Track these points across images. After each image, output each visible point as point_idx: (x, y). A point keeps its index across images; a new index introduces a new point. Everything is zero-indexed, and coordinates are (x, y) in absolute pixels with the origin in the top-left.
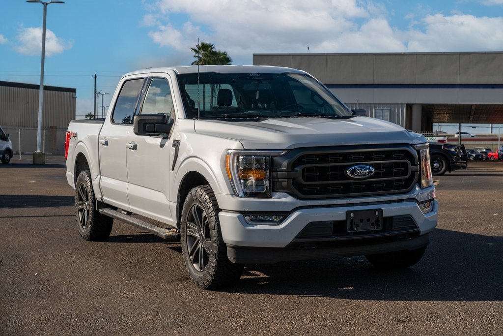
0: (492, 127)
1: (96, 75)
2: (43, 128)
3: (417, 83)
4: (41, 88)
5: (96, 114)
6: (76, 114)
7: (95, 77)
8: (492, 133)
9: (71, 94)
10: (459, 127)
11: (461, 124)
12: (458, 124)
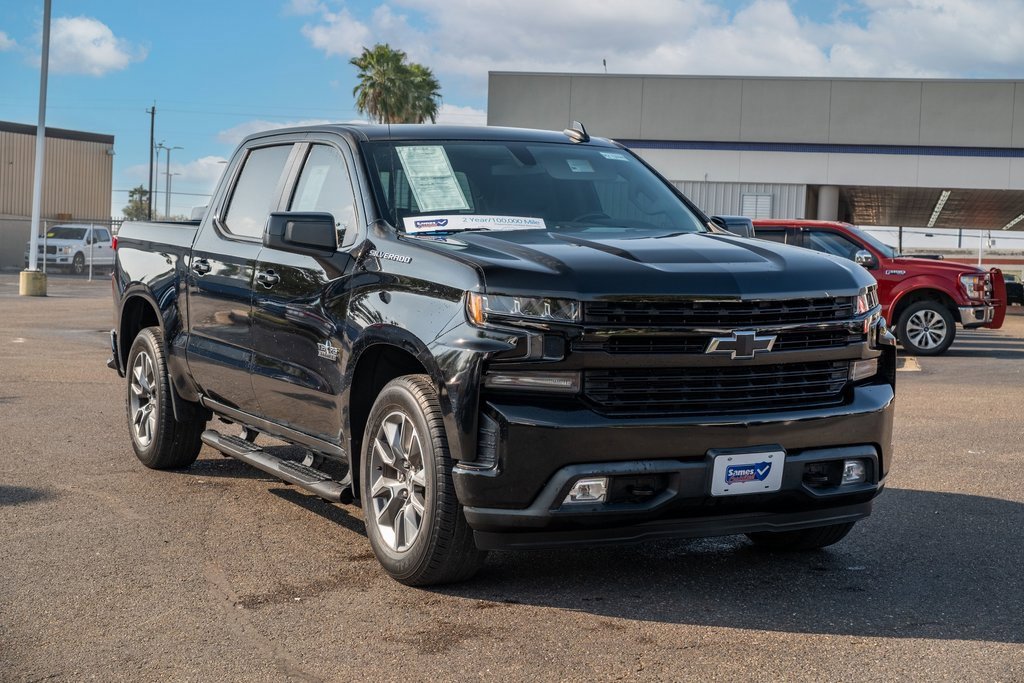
0: (960, 236)
1: (153, 108)
2: (43, 217)
3: (830, 142)
4: (41, 133)
5: (153, 190)
6: (113, 188)
7: (153, 114)
8: (960, 246)
9: (103, 146)
10: (898, 233)
11: (904, 229)
12: (898, 228)
